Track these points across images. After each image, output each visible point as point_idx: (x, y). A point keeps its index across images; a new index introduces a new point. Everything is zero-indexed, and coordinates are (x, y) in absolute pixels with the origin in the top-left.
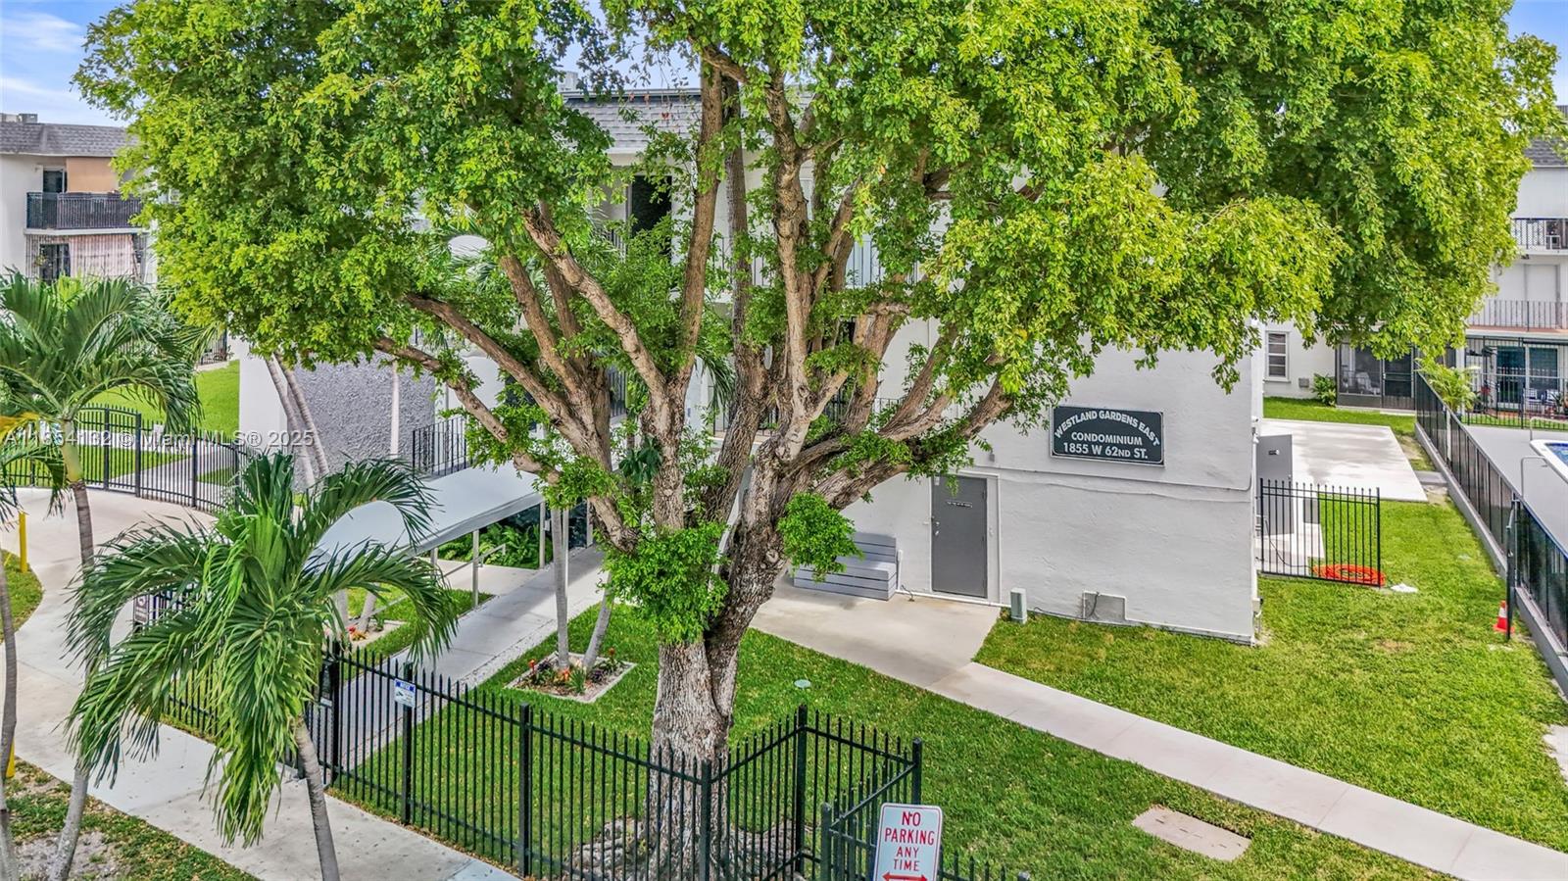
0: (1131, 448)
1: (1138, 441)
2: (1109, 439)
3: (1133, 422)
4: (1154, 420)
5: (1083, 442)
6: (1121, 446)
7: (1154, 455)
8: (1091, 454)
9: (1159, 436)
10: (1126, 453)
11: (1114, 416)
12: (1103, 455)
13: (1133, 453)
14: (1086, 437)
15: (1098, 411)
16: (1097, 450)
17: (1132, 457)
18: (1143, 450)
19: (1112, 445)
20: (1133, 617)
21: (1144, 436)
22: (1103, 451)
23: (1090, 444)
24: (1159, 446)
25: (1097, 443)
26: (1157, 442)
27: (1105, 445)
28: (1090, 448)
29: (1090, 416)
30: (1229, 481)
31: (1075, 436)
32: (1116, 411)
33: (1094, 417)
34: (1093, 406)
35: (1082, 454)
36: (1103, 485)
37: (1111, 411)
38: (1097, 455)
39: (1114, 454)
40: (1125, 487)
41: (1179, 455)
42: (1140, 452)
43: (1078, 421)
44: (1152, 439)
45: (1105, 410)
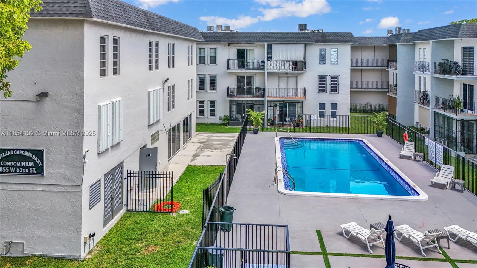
0: (28, 168)
1: (32, 164)
2: (18, 164)
3: (29, 155)
4: (39, 153)
5: (6, 166)
6: (24, 167)
7: (39, 171)
8: (10, 172)
9: (42, 161)
10: (26, 171)
11: (21, 153)
12: (15, 172)
13: (29, 170)
14: (8, 163)
15: (13, 150)
16: (13, 170)
17: (29, 173)
18: (34, 169)
19: (19, 167)
20: (27, 252)
21: (35, 162)
22: (16, 170)
23: (9, 166)
24: (42, 166)
25: (13, 166)
26: (41, 164)
27: (16, 167)
28: (9, 169)
29: (10, 153)
30: (74, 182)
31: (3, 163)
32: (22, 150)
33: (12, 154)
34: (12, 148)
35: (6, 172)
36: (15, 187)
37: (19, 150)
38: (13, 172)
39: (21, 171)
40: (26, 188)
41: (51, 170)
42: (33, 170)
43: (4, 156)
44: (38, 163)
45: (17, 150)
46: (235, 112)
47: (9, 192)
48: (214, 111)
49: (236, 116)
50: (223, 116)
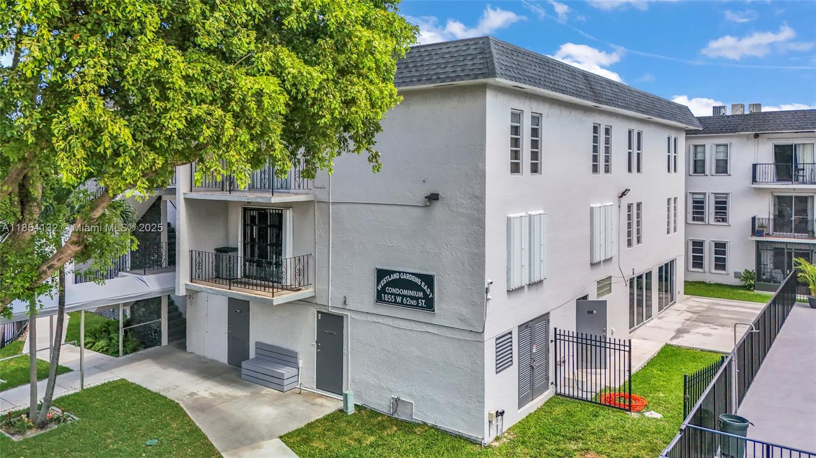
0: (417, 299)
1: (421, 294)
2: (405, 292)
3: (417, 281)
4: (429, 280)
5: (392, 294)
6: (412, 298)
7: (429, 305)
8: (395, 302)
9: (432, 291)
10: (414, 302)
11: (408, 277)
12: (402, 303)
13: (418, 303)
14: (394, 290)
15: (400, 273)
16: (399, 299)
17: (417, 306)
18: (424, 301)
19: (407, 296)
20: (417, 417)
21: (424, 291)
22: (402, 300)
23: (395, 295)
24: (432, 299)
25: (399, 295)
26: (431, 296)
27: (403, 296)
28: (395, 298)
29: (396, 276)
30: (472, 325)
31: (388, 290)
32: (409, 273)
33: (398, 277)
34: (397, 269)
35: (391, 302)
36: (402, 324)
37: (406, 273)
38: (399, 303)
39: (408, 303)
40: (414, 326)
41: (443, 306)
42: (422, 302)
43: (389, 280)
44: (428, 293)
45: (403, 273)
46: (770, 266)
47: (395, 330)
48: (724, 260)
49: (771, 273)
50: (742, 271)
